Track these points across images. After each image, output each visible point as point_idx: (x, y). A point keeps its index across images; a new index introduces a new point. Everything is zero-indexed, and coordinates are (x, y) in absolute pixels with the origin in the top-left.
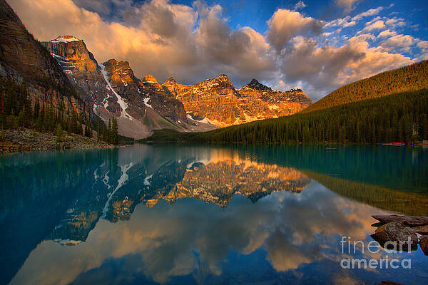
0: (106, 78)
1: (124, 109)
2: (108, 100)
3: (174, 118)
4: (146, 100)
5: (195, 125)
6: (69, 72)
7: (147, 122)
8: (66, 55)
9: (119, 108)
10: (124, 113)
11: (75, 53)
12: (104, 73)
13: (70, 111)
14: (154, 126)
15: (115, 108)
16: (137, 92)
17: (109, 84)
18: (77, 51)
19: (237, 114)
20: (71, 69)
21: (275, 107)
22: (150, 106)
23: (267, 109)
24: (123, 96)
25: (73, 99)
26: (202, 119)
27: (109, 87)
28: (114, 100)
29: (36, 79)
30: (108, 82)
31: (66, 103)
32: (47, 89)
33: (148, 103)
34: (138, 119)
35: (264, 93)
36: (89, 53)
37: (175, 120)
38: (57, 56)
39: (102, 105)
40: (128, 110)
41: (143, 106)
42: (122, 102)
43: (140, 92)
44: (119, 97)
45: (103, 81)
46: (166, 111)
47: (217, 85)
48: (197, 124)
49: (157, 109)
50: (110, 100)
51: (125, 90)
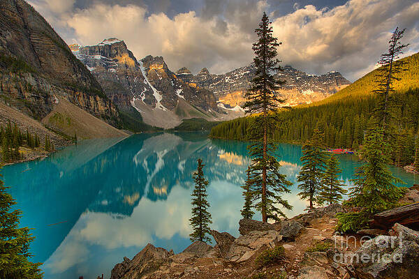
0: (144, 74)
1: (159, 101)
2: (145, 93)
3: (205, 107)
4: (179, 91)
5: (225, 113)
6: (113, 70)
7: (178, 112)
8: (110, 55)
9: (155, 100)
10: (159, 105)
11: (117, 53)
12: (142, 68)
13: (96, 109)
14: (185, 115)
15: (151, 101)
16: (170, 84)
17: (146, 79)
18: (119, 51)
20: (115, 68)
21: (309, 92)
22: (183, 97)
23: (300, 95)
24: (158, 89)
26: (233, 107)
27: (146, 81)
28: (150, 93)
29: (66, 84)
30: (145, 77)
31: (92, 102)
32: (75, 91)
33: (181, 94)
34: (171, 109)
35: (297, 78)
36: (129, 51)
37: (206, 110)
38: (103, 57)
39: (140, 98)
40: (162, 101)
41: (176, 97)
42: (157, 95)
43: (173, 84)
44: (155, 90)
45: (141, 76)
46: (197, 101)
47: (248, 72)
48: (227, 112)
49: (189, 99)
50: (147, 93)
51: (160, 83)
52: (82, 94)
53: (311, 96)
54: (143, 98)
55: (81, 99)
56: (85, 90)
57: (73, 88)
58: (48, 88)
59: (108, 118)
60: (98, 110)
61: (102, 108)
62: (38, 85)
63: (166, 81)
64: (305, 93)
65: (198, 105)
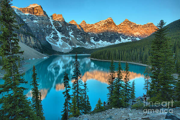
0: (52, 23)
1: (60, 37)
6: (36, 21)
7: (71, 44)
8: (34, 13)
11: (37, 12)
12: (51, 21)
13: (30, 43)
15: (56, 38)
16: (66, 29)
18: (38, 11)
19: (117, 38)
21: (138, 33)
23: (133, 35)
24: (60, 31)
25: (31, 37)
26: (99, 41)
27: (53, 27)
28: (55, 34)
30: (53, 25)
31: (28, 39)
33: (72, 34)
34: (67, 42)
35: (132, 26)
36: (44, 11)
37: (85, 43)
38: (30, 14)
39: (50, 36)
40: (62, 38)
41: (69, 36)
42: (59, 34)
43: (68, 29)
44: (58, 32)
45: (51, 24)
46: (80, 38)
47: (106, 23)
48: (96, 44)
49: (76, 37)
50: (54, 34)
51: (61, 29)
52: (23, 36)
53: (138, 36)
54: (52, 36)
55: (22, 38)
56: (24, 33)
59: (36, 48)
60: (31, 43)
61: (33, 43)
63: (64, 27)
64: (135, 34)
65: (80, 40)
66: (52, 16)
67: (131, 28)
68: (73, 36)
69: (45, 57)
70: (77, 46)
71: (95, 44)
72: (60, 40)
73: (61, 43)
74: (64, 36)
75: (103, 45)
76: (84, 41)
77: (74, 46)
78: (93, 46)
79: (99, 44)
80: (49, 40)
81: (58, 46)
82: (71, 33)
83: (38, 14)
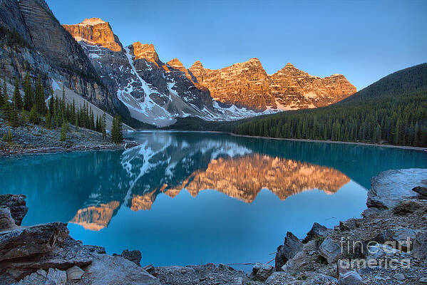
0: (131, 62)
1: (148, 94)
2: (132, 84)
7: (170, 109)
8: (92, 38)
9: (143, 94)
11: (100, 36)
12: (129, 56)
13: (93, 97)
14: (178, 113)
15: (139, 95)
16: (161, 77)
17: (134, 68)
18: (103, 34)
19: (268, 102)
21: (312, 95)
23: (301, 97)
24: (147, 81)
25: (96, 85)
26: (229, 107)
27: (134, 71)
28: (138, 85)
29: (61, 66)
30: (132, 65)
31: (89, 89)
32: (71, 75)
33: (173, 88)
34: (162, 105)
35: (300, 79)
36: (115, 36)
37: (201, 108)
38: (84, 40)
39: (127, 90)
40: (151, 96)
41: (167, 92)
42: (146, 87)
43: (165, 77)
44: (143, 82)
45: (127, 65)
46: (191, 97)
47: (247, 69)
48: (223, 112)
49: (182, 95)
50: (134, 85)
51: (150, 75)
52: (79, 80)
53: (313, 100)
54: (131, 90)
55: (78, 85)
56: (82, 75)
57: (69, 71)
58: (46, 68)
60: (95, 99)
61: (99, 97)
62: (36, 64)
63: (157, 73)
64: (307, 96)
65: (191, 102)
66: (131, 48)
67: (299, 82)
68: (175, 92)
69: (130, 129)
70: (186, 115)
71: (221, 113)
72: (147, 99)
73: (150, 106)
74: (156, 92)
75: (240, 116)
76: (199, 104)
77: (177, 115)
78: (219, 116)
79: (231, 114)
80: (123, 98)
81: (144, 111)
82: (171, 85)
83: (101, 41)
